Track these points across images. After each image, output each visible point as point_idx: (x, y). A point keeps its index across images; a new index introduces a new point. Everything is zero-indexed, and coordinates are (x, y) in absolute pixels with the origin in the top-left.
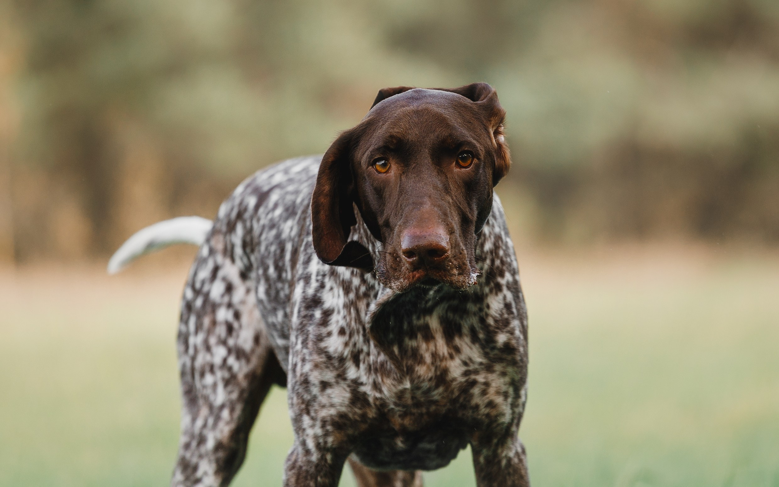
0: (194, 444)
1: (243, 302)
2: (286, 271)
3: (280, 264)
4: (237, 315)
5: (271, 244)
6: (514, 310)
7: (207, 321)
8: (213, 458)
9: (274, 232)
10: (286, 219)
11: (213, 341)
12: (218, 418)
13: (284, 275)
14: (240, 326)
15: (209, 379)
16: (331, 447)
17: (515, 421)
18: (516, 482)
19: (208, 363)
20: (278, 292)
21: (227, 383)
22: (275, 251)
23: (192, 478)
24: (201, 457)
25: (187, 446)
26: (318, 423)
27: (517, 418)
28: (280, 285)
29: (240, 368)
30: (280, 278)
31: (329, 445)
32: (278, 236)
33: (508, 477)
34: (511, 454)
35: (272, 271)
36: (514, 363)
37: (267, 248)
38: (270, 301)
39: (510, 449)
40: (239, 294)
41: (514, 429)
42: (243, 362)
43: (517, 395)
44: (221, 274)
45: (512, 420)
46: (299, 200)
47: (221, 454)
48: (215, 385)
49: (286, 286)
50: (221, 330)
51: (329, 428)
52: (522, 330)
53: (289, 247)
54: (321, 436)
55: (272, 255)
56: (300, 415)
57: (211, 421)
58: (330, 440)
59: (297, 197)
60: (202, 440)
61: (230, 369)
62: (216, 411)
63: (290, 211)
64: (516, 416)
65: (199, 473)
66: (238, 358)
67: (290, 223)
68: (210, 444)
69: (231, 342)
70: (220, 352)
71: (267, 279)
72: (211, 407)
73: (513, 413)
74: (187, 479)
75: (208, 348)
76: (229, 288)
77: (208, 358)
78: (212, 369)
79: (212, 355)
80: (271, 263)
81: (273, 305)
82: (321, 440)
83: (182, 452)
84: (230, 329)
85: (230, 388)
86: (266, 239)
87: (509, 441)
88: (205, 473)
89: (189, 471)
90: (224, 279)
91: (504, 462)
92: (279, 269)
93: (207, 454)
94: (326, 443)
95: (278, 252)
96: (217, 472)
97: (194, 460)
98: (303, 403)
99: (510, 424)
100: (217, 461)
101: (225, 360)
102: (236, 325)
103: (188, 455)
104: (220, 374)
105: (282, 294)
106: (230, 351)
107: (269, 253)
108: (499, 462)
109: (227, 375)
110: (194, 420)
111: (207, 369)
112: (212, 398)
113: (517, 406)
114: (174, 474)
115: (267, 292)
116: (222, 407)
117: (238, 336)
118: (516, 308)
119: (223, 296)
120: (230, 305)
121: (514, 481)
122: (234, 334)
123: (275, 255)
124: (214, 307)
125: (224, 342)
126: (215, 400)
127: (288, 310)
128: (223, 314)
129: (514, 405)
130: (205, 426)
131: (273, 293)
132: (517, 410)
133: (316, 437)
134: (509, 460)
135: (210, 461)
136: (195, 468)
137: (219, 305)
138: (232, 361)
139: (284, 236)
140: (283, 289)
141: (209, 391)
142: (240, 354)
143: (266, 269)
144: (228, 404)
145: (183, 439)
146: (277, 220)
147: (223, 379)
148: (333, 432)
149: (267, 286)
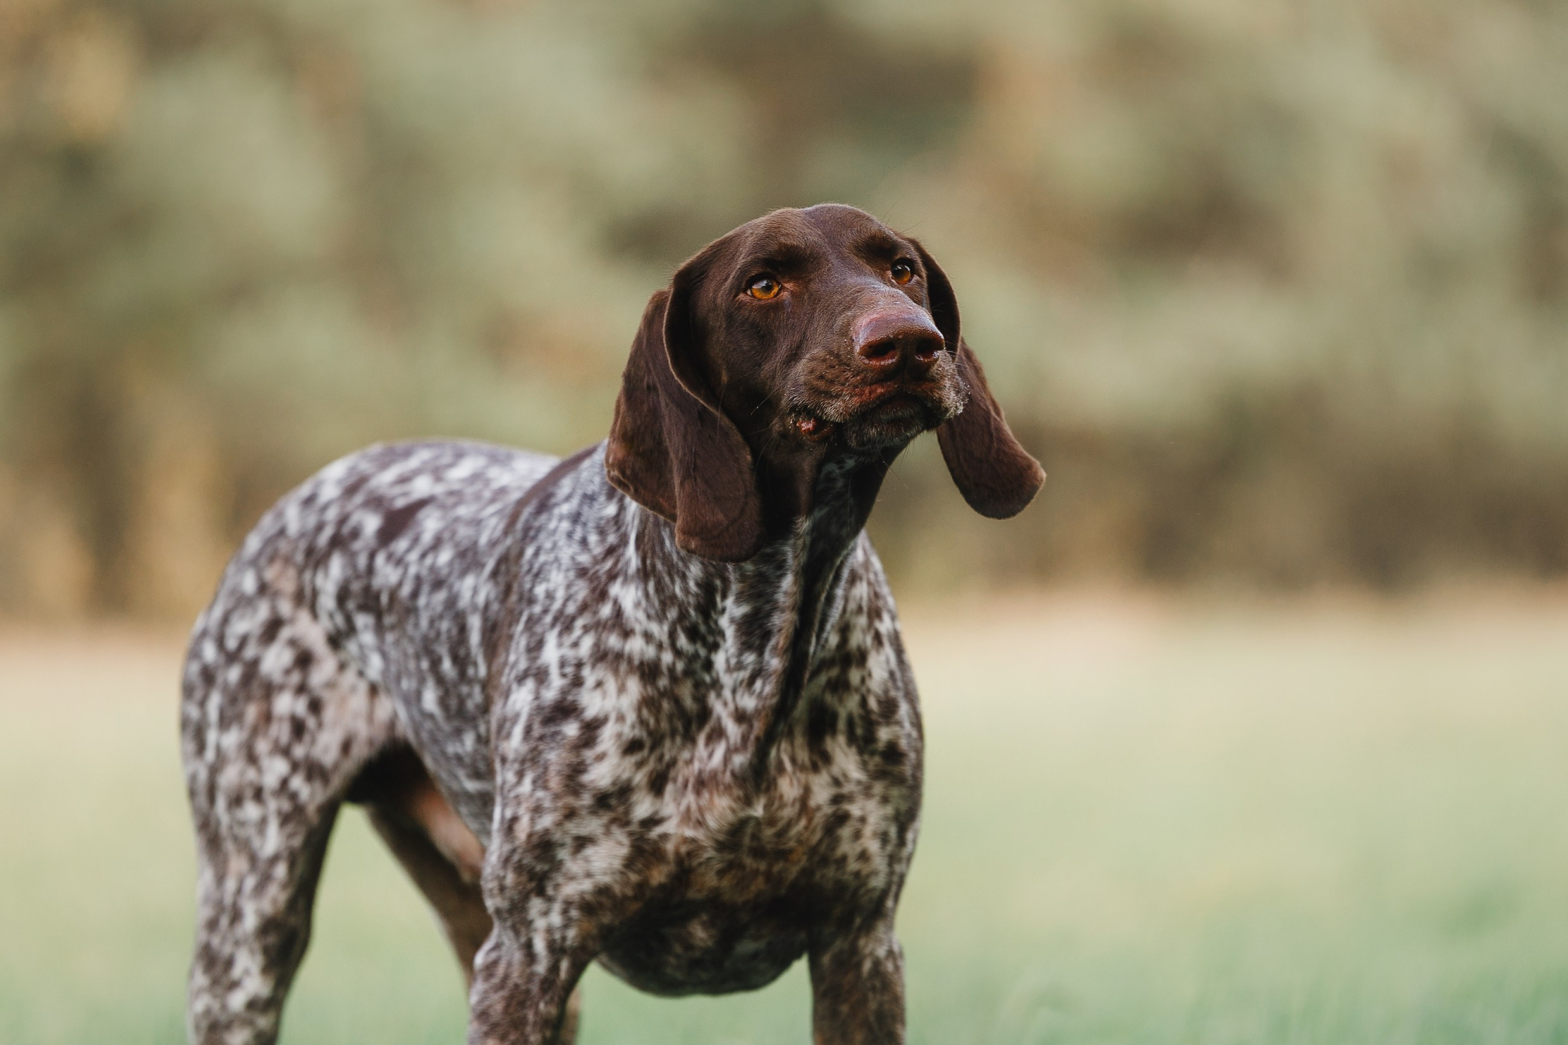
0: (224, 921)
1: (331, 685)
2: (475, 664)
3: (462, 652)
4: (315, 706)
5: (441, 617)
6: (900, 684)
7: (252, 712)
8: (257, 946)
9: (441, 596)
10: (463, 573)
11: (262, 746)
12: (265, 880)
13: (471, 671)
14: (320, 725)
15: (251, 811)
16: (571, 947)
17: (894, 888)
18: (886, 1006)
19: (251, 784)
20: (462, 702)
21: (285, 819)
22: (449, 631)
23: (225, 981)
24: (237, 943)
25: (212, 925)
26: (557, 907)
27: (896, 883)
28: (465, 689)
29: (312, 795)
30: (463, 675)
31: (569, 942)
32: (451, 602)
33: (871, 995)
34: (881, 952)
35: (447, 665)
36: (900, 780)
37: (432, 622)
38: (449, 717)
39: (880, 941)
40: (324, 670)
41: (889, 903)
42: (318, 785)
43: (902, 842)
44: (285, 633)
45: (889, 885)
46: (483, 540)
47: (272, 939)
48: (263, 822)
49: (477, 690)
50: (281, 731)
51: (574, 913)
52: (914, 721)
53: (475, 623)
54: (559, 928)
55: (444, 637)
56: (525, 897)
57: (250, 882)
58: (572, 933)
59: (479, 533)
60: (236, 916)
61: (293, 796)
62: (262, 866)
63: (468, 558)
64: (895, 879)
65: (237, 972)
66: (309, 778)
67: (469, 581)
68: (250, 922)
69: (299, 751)
70: (275, 769)
71: (440, 680)
72: (253, 859)
73: (891, 873)
74: (215, 982)
75: (252, 758)
76: (304, 660)
77: (251, 774)
78: (258, 794)
79: (260, 770)
80: (443, 650)
81: (456, 723)
82: (557, 936)
83: (203, 936)
84: (298, 728)
85: (290, 828)
86: (428, 605)
87: (881, 928)
88: (247, 972)
89: (219, 968)
90: (293, 643)
91: (867, 966)
92: (462, 661)
93: (246, 941)
94: (564, 938)
95: (455, 632)
96: (266, 970)
97: (227, 950)
98: (531, 879)
99: (884, 894)
100: (266, 951)
101: (284, 783)
102: (311, 722)
103: (216, 941)
104: (273, 805)
105: (470, 705)
106: (295, 767)
107: (438, 634)
108: (859, 965)
109: (286, 806)
110: (220, 879)
111: (249, 793)
112: (256, 843)
113: (899, 860)
114: (191, 975)
115: (443, 702)
116: (274, 860)
117: (313, 742)
118: (903, 681)
119: (288, 672)
120: (301, 689)
121: (881, 1005)
122: (307, 738)
123: (449, 638)
124: (269, 690)
125: (286, 752)
126: (262, 846)
127: (482, 729)
128: (286, 704)
129: (893, 859)
130: (239, 891)
131: (453, 703)
132: (898, 868)
133: (549, 930)
134: (877, 963)
135: (252, 952)
136: (229, 963)
137: (281, 688)
138: (297, 783)
139: (464, 602)
140: (470, 695)
141: (251, 832)
142: (314, 771)
143: (436, 663)
144: (285, 854)
145: (207, 913)
146: (445, 572)
147: (279, 813)
148: (578, 920)
149: (440, 692)
